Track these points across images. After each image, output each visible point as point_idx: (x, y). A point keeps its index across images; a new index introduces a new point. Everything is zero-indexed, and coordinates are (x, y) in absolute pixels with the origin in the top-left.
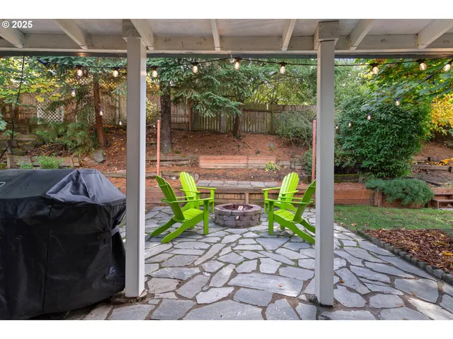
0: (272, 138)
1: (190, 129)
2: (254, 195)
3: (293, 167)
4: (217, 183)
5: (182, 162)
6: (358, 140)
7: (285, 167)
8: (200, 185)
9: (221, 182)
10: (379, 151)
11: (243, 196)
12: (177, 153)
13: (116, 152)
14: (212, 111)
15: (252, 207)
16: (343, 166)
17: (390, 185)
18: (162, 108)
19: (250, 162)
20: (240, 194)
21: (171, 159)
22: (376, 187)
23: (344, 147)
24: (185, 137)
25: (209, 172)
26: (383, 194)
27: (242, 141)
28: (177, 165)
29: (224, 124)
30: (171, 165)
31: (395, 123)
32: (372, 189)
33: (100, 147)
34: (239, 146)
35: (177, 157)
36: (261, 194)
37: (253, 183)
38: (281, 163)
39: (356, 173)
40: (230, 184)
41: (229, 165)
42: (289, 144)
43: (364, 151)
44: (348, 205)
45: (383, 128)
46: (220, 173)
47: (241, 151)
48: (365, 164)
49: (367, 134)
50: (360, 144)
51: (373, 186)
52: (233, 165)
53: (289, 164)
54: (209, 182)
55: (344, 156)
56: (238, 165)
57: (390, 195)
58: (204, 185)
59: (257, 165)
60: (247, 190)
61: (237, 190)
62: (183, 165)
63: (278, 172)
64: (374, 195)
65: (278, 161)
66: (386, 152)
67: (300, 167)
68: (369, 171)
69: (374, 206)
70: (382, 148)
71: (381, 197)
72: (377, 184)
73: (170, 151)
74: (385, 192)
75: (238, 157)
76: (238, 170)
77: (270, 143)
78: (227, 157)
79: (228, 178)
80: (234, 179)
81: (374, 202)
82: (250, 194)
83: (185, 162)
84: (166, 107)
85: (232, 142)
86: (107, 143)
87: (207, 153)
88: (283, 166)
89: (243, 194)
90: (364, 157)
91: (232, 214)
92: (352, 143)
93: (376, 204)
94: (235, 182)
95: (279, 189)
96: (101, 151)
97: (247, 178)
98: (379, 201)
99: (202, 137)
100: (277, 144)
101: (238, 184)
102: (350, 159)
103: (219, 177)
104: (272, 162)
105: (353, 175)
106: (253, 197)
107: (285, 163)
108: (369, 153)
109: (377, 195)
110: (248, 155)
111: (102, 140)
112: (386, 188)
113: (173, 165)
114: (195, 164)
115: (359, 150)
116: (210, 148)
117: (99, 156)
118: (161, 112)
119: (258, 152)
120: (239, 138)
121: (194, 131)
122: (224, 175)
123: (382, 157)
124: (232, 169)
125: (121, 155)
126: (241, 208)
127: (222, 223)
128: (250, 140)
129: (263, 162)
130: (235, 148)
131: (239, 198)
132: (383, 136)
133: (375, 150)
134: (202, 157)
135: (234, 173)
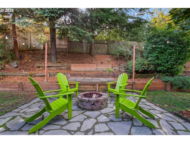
0: (108, 56)
1: (68, 52)
2: (101, 86)
3: (120, 70)
4: (80, 79)
5: (62, 68)
6: (156, 56)
7: (116, 70)
8: (70, 80)
9: (83, 78)
10: (168, 62)
11: (95, 86)
12: (59, 63)
13: (25, 62)
14: (77, 38)
15: (102, 95)
16: (148, 70)
17: (175, 80)
18: (51, 39)
19: (98, 67)
20: (93, 85)
21: (56, 66)
22: (168, 81)
23: (149, 59)
24: (64, 55)
25: (76, 73)
26: (171, 85)
27: (94, 57)
28: (59, 69)
29: (85, 49)
30: (56, 69)
31: (177, 47)
32: (166, 82)
33: (16, 59)
34: (92, 60)
35: (59, 65)
36: (105, 85)
37: (100, 79)
38: (114, 68)
39: (154, 73)
40: (87, 79)
41: (87, 69)
42: (117, 59)
43: (160, 62)
44: (153, 91)
45: (171, 49)
46: (82, 73)
47: (93, 62)
48: (159, 69)
49: (162, 52)
50: (158, 58)
51: (167, 80)
52: (89, 69)
53: (118, 68)
54: (76, 78)
55: (148, 64)
56: (92, 69)
57: (176, 85)
58: (72, 80)
59: (102, 69)
60: (97, 83)
61: (92, 83)
62: (63, 69)
63: (113, 73)
64: (166, 85)
65: (113, 67)
66: (172, 62)
67: (124, 70)
68: (162, 72)
69: (166, 91)
70: (169, 60)
71: (170, 86)
72: (169, 79)
73: (55, 61)
74: (173, 84)
75: (91, 65)
76: (92, 72)
77: (108, 59)
78: (86, 65)
79: (86, 76)
80: (89, 76)
81: (166, 89)
82: (99, 85)
83: (63, 68)
84: (53, 38)
85: (89, 58)
86: (21, 57)
87: (75, 63)
88: (115, 70)
89: (95, 85)
90: (159, 65)
91: (89, 101)
92: (153, 58)
93: (167, 90)
94: (90, 78)
95: (116, 83)
96: (16, 61)
97: (97, 76)
98: (169, 88)
99: (73, 55)
100: (111, 59)
101: (92, 79)
102: (152, 66)
103: (81, 76)
104: (110, 67)
105: (153, 74)
106: (101, 87)
107: (116, 68)
108: (162, 63)
109: (168, 85)
110: (97, 64)
111: (18, 55)
112: (174, 82)
113: (57, 69)
114: (69, 68)
115: (157, 61)
116: (77, 60)
117: (14, 64)
118: (50, 41)
119: (102, 63)
120: (92, 56)
121: (69, 53)
122: (84, 74)
123: (169, 65)
124: (89, 71)
125: (28, 64)
126: (94, 96)
127: (82, 106)
128: (98, 57)
129: (105, 67)
130: (90, 60)
131: (93, 87)
132: (170, 54)
133: (166, 61)
134: (72, 65)
135: (90, 74)
